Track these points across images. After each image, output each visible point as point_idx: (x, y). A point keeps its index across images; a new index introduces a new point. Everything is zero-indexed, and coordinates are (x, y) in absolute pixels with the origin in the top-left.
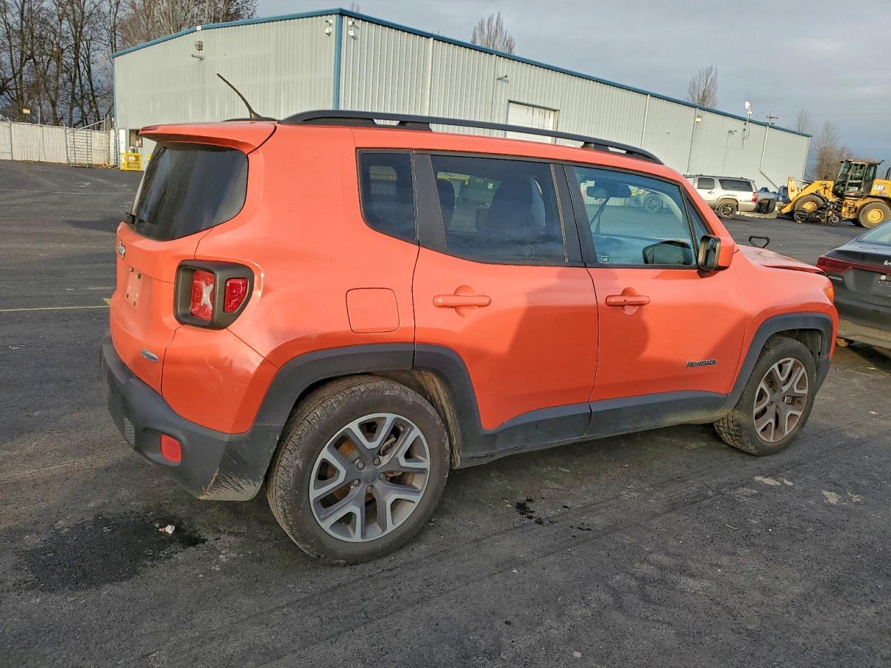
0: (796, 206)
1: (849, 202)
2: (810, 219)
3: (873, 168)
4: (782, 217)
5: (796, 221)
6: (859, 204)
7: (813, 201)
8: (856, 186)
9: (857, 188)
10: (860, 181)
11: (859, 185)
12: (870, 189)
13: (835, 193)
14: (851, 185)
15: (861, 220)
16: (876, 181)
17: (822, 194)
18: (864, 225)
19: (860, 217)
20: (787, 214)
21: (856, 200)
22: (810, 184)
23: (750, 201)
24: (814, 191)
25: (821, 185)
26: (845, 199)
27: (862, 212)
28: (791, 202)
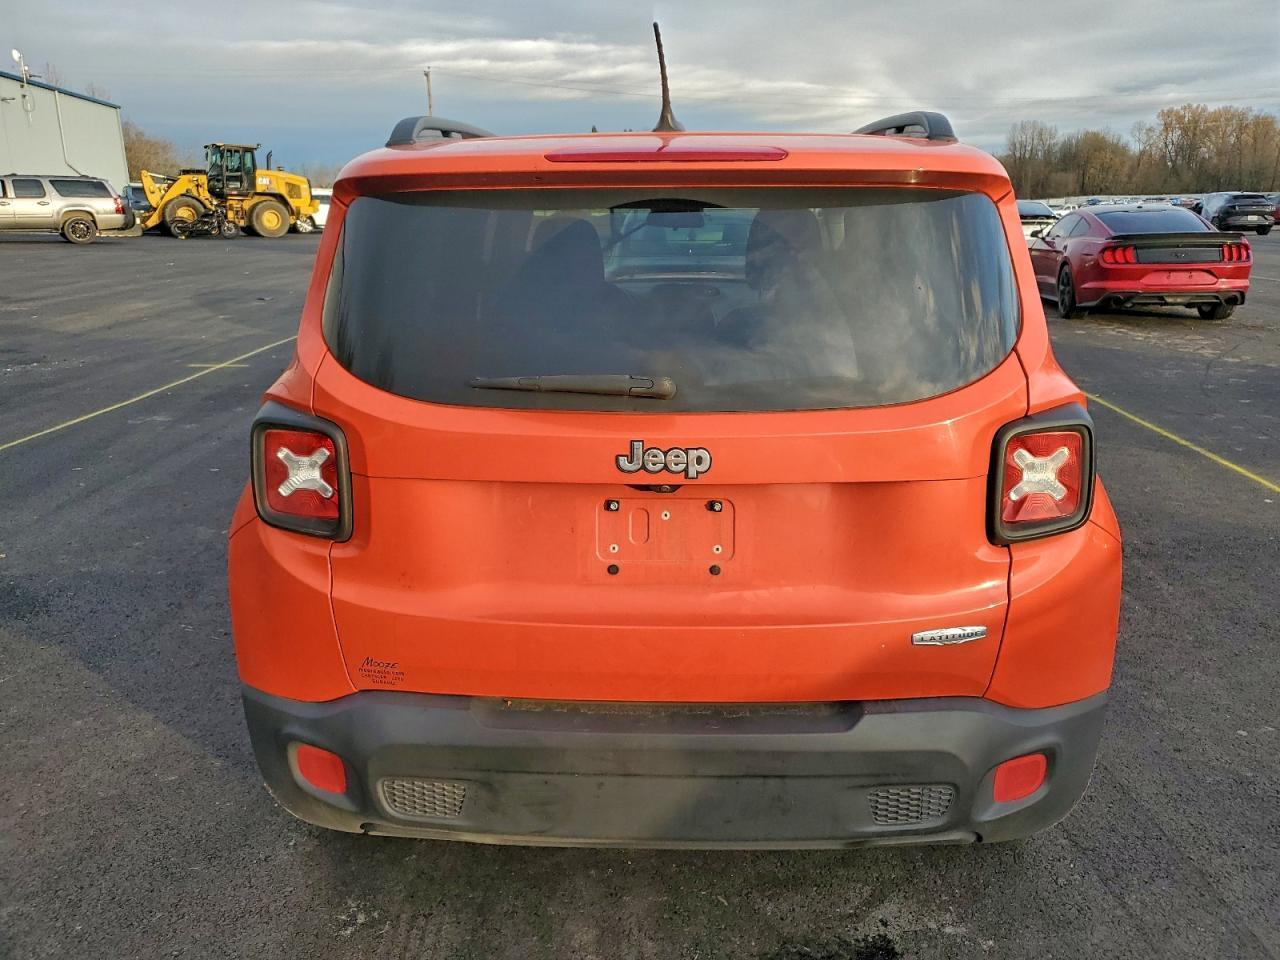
0: (167, 214)
1: (233, 202)
2: (194, 232)
3: (248, 155)
4: (148, 232)
5: (176, 237)
6: (247, 205)
7: (188, 206)
8: (237, 181)
9: (238, 184)
10: (239, 173)
11: (239, 179)
12: (253, 184)
13: (212, 191)
14: (230, 179)
15: (257, 227)
16: (258, 172)
17: (195, 194)
18: (262, 233)
19: (255, 223)
20: (154, 228)
21: (242, 200)
22: (175, 181)
23: (112, 213)
24: (184, 192)
25: (190, 181)
26: (227, 200)
27: (255, 215)
28: (155, 209)
